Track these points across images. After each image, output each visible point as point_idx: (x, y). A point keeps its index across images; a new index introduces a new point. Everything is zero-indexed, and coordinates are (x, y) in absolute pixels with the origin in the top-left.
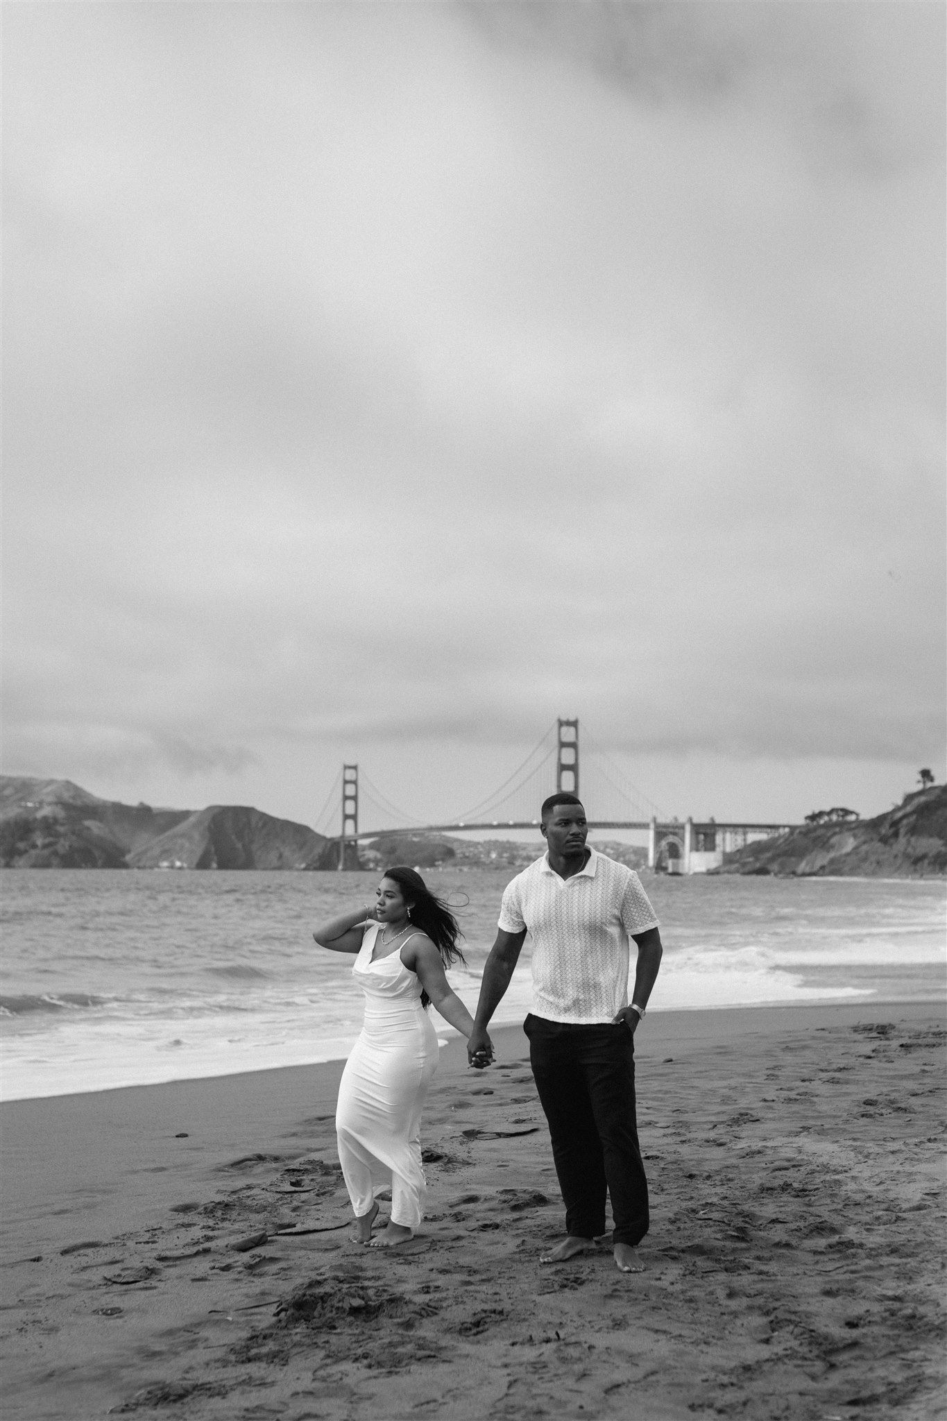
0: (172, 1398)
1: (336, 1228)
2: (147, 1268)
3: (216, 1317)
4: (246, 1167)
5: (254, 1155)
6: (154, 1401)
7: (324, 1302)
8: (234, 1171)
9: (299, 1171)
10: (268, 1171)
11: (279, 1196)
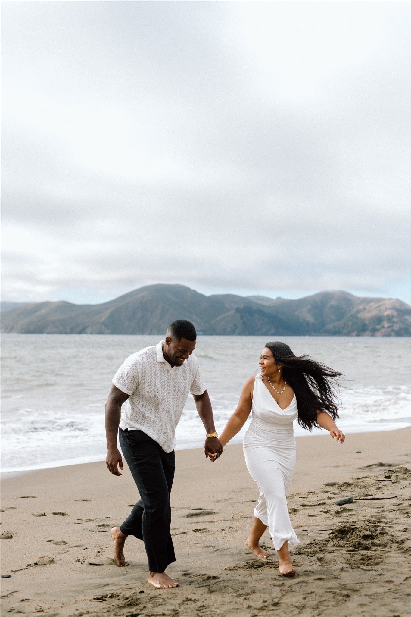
0: (255, 566)
1: (388, 498)
2: (294, 509)
3: (305, 533)
4: (372, 468)
5: (379, 463)
6: (247, 567)
7: (353, 531)
8: (367, 469)
9: (393, 471)
10: (380, 470)
11: (375, 482)
